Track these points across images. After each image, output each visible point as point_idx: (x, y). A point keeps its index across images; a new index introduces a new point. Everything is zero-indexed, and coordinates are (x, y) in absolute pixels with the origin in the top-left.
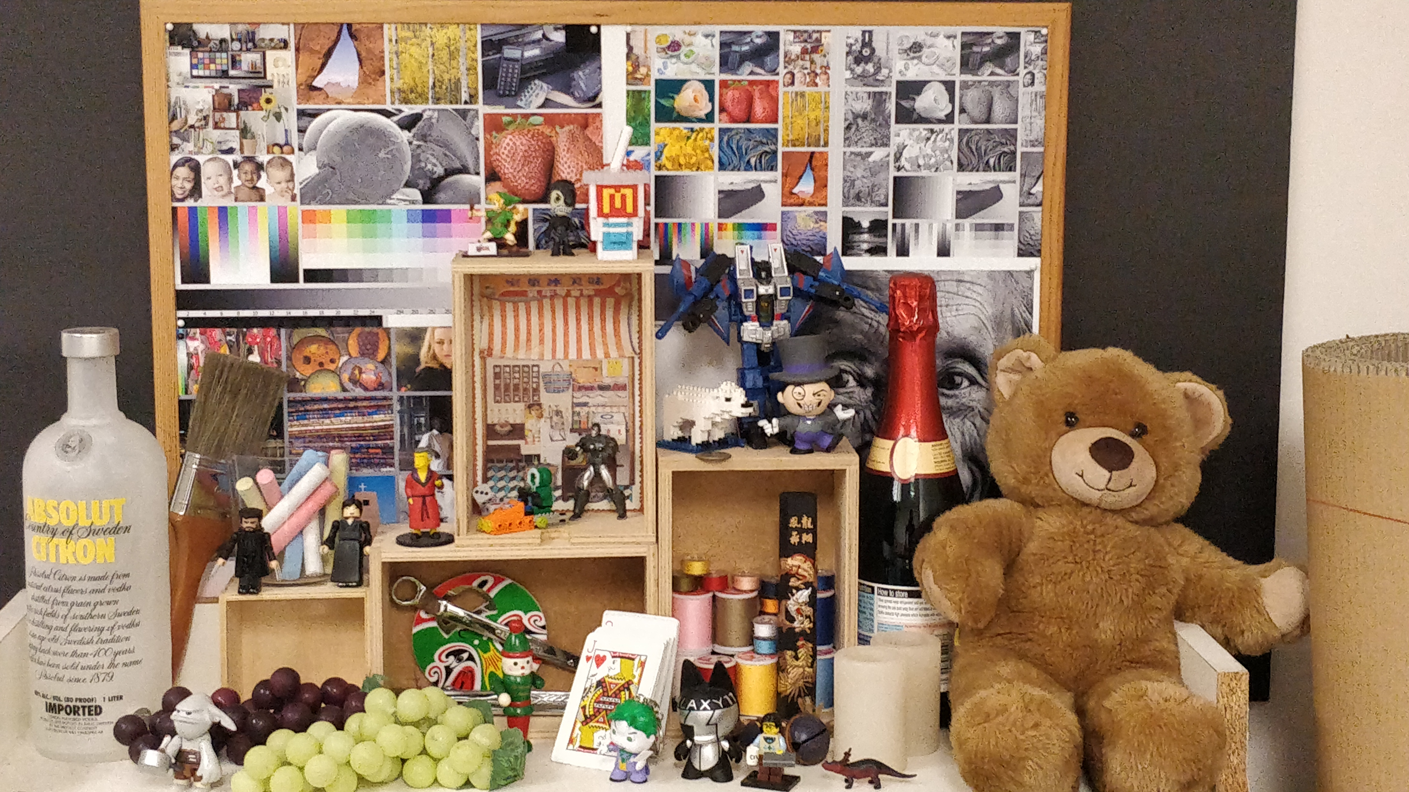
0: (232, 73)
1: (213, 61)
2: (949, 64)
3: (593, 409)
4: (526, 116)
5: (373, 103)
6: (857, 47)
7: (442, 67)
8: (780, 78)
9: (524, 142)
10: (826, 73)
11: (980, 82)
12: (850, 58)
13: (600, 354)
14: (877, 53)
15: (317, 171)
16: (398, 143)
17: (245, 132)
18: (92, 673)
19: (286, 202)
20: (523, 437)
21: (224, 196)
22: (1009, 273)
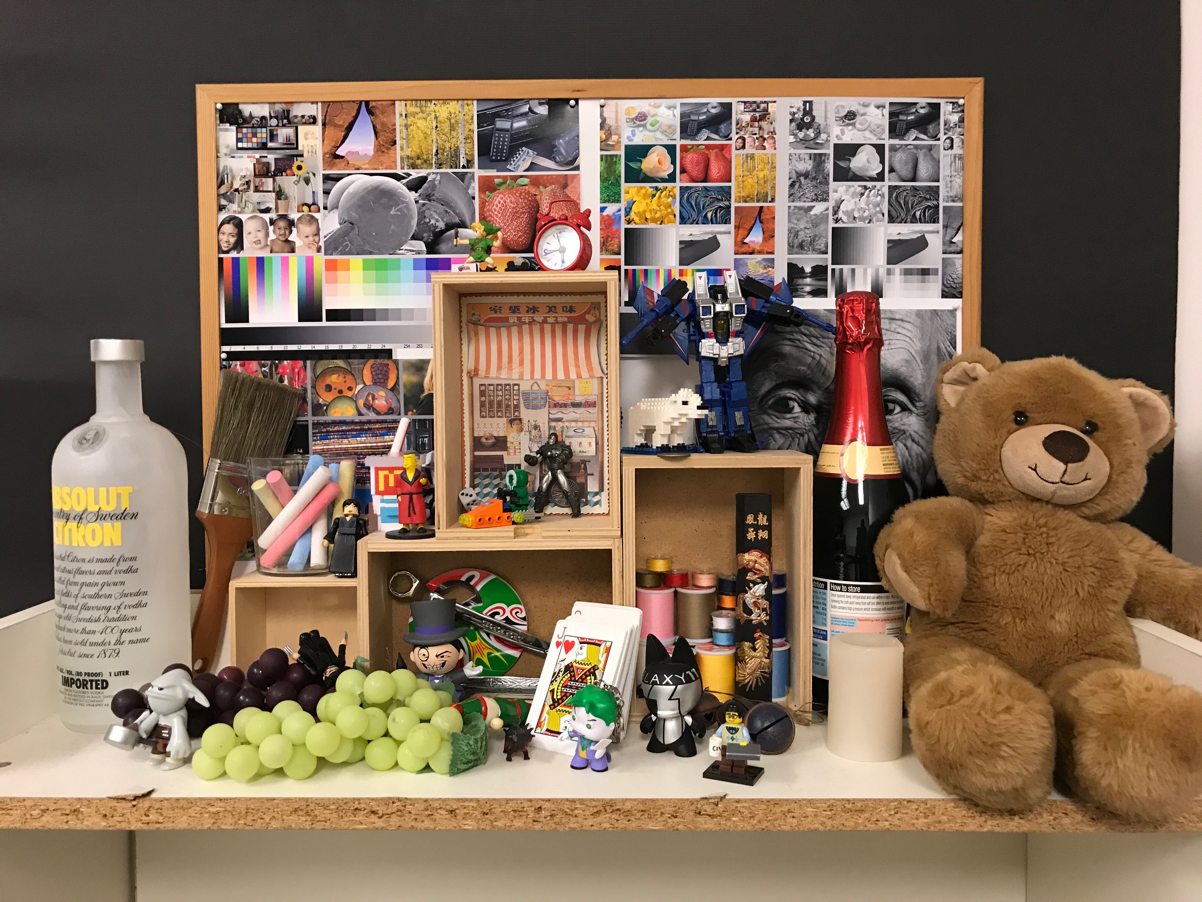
0: (270, 145)
1: (255, 135)
2: (879, 130)
3: (567, 424)
4: (515, 178)
5: (386, 168)
6: (799, 115)
7: (444, 137)
8: (732, 143)
9: (513, 200)
10: (773, 138)
11: (906, 146)
12: (793, 124)
13: (573, 376)
14: (816, 120)
15: (338, 226)
16: (406, 202)
17: (280, 194)
18: (101, 648)
19: (312, 253)
20: (505, 449)
21: (262, 248)
22: (935, 312)
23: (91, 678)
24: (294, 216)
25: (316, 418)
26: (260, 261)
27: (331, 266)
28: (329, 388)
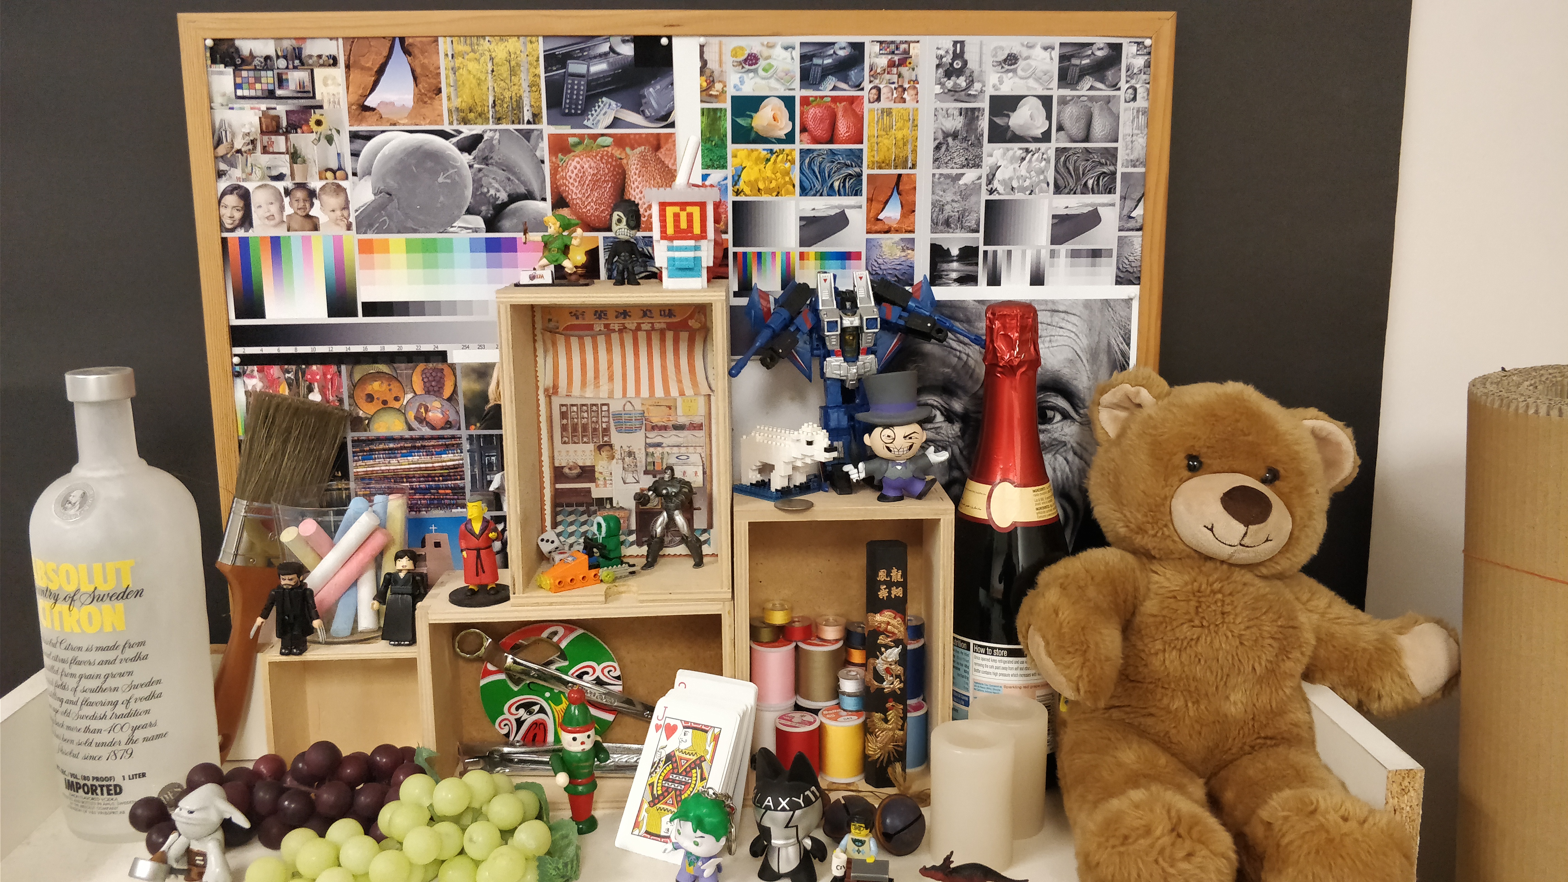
0: (279, 92)
1: (258, 80)
2: (1046, 77)
3: (667, 450)
4: (594, 137)
5: (430, 124)
6: (947, 60)
7: (502, 84)
8: (865, 94)
9: (593, 164)
10: (915, 88)
11: (1079, 97)
13: (674, 392)
14: (969, 65)
15: (372, 197)
16: (456, 167)
17: (295, 156)
18: (110, 749)
19: (341, 231)
20: (592, 478)
21: (276, 226)
22: (1106, 302)
23: (101, 783)
24: (316, 184)
25: (356, 435)
26: (275, 242)
27: (366, 248)
28: (370, 398)
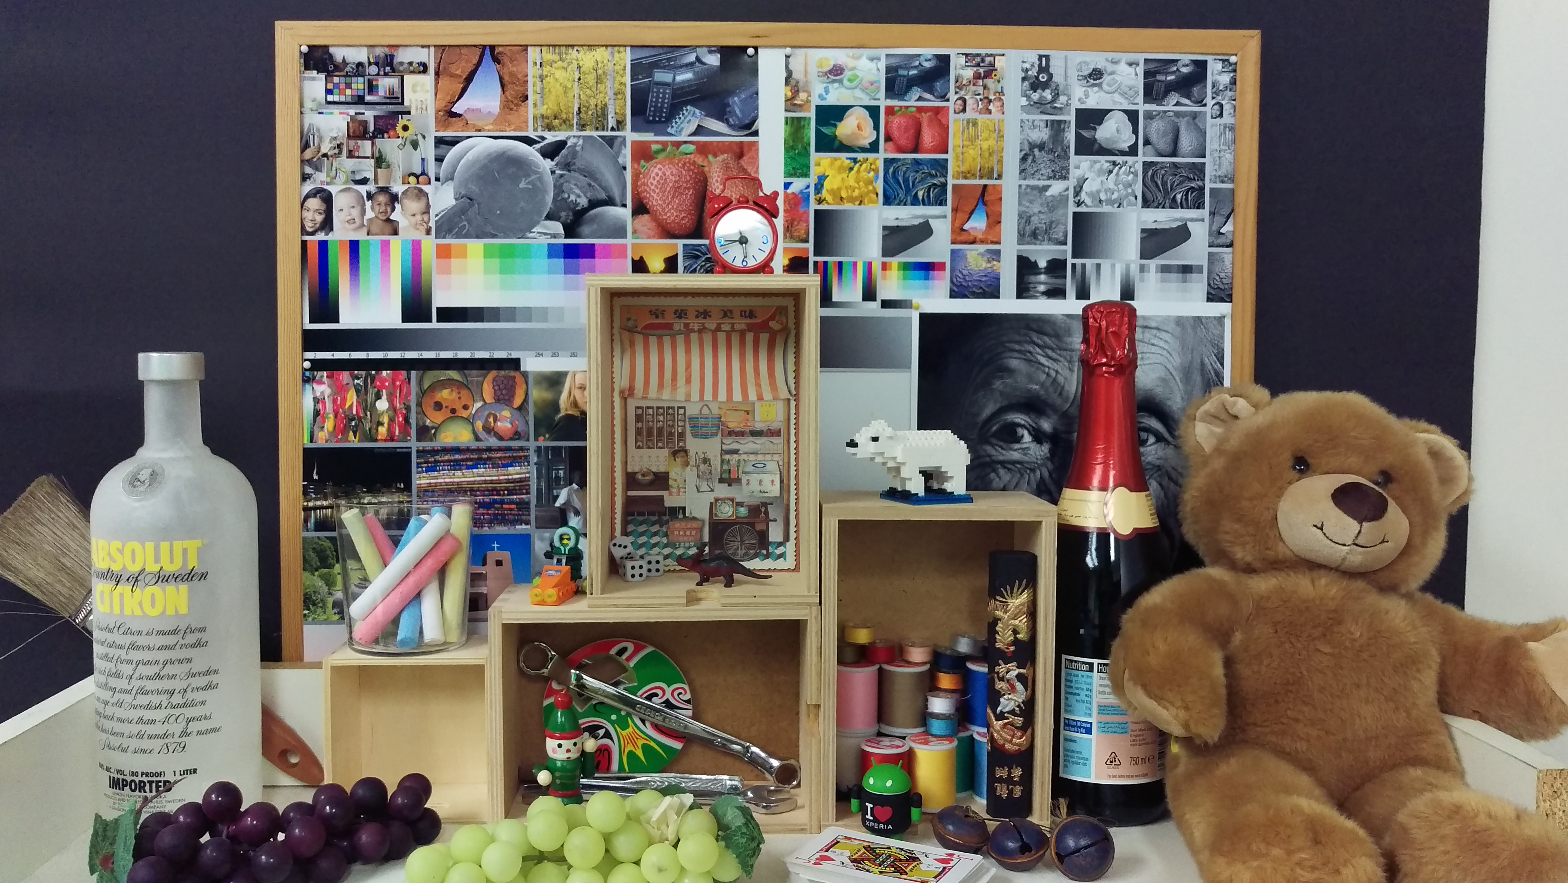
0: (368, 98)
1: (348, 86)
2: (1131, 92)
3: (744, 457)
4: (678, 144)
5: (514, 130)
6: (1033, 73)
7: (588, 92)
8: (950, 104)
9: (675, 171)
10: (1000, 99)
11: (1166, 112)
12: (1026, 83)
13: (752, 396)
14: (1055, 79)
15: (454, 202)
16: (538, 173)
17: (380, 161)
18: (160, 742)
19: (419, 235)
20: (665, 486)
21: (356, 229)
22: (1199, 320)
23: (150, 779)
24: (398, 188)
25: (422, 445)
26: (354, 246)
27: (444, 253)
28: (438, 406)
